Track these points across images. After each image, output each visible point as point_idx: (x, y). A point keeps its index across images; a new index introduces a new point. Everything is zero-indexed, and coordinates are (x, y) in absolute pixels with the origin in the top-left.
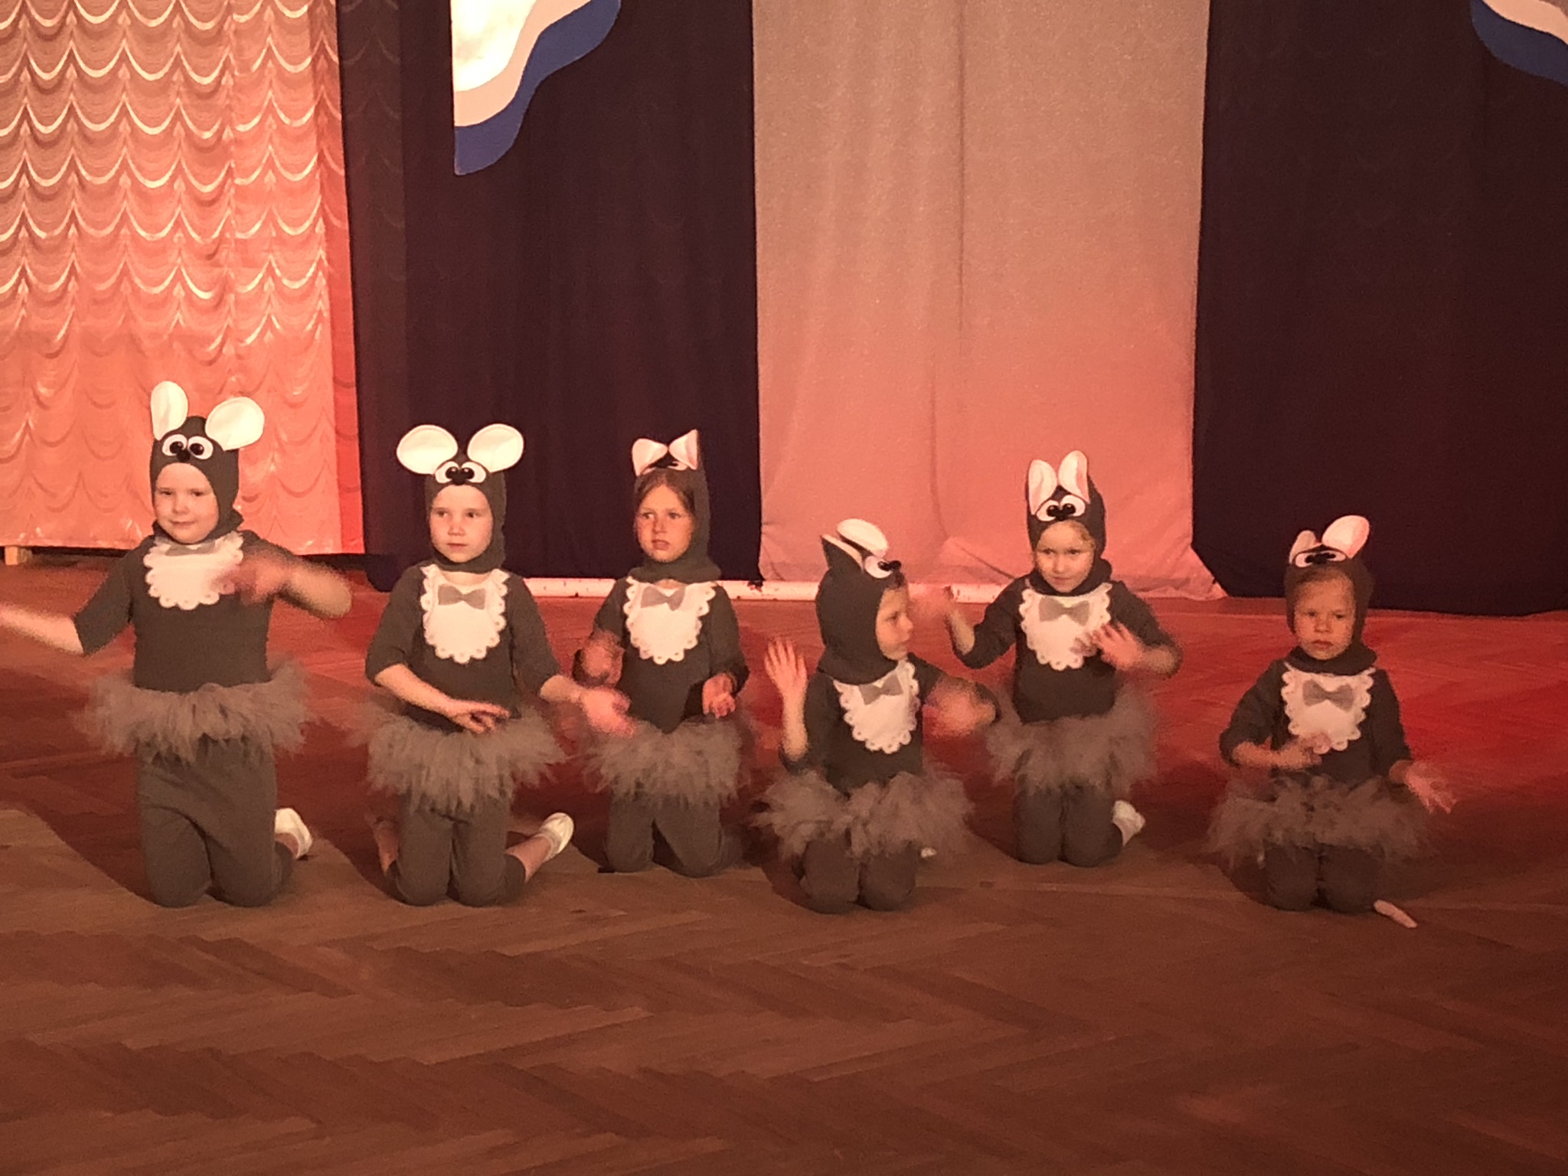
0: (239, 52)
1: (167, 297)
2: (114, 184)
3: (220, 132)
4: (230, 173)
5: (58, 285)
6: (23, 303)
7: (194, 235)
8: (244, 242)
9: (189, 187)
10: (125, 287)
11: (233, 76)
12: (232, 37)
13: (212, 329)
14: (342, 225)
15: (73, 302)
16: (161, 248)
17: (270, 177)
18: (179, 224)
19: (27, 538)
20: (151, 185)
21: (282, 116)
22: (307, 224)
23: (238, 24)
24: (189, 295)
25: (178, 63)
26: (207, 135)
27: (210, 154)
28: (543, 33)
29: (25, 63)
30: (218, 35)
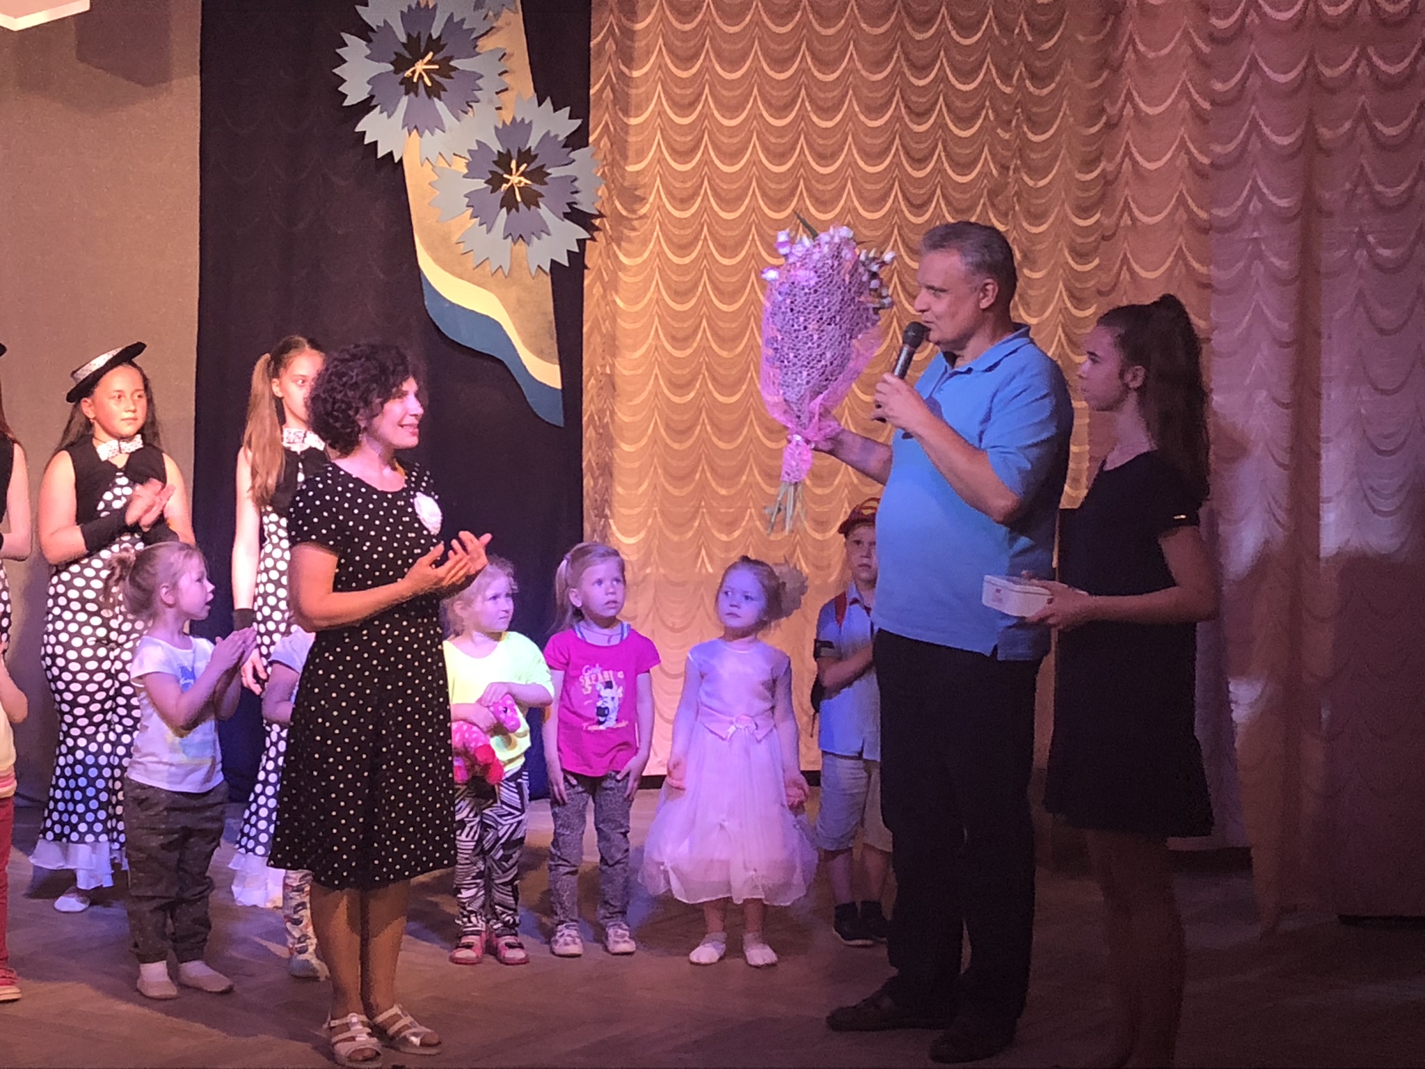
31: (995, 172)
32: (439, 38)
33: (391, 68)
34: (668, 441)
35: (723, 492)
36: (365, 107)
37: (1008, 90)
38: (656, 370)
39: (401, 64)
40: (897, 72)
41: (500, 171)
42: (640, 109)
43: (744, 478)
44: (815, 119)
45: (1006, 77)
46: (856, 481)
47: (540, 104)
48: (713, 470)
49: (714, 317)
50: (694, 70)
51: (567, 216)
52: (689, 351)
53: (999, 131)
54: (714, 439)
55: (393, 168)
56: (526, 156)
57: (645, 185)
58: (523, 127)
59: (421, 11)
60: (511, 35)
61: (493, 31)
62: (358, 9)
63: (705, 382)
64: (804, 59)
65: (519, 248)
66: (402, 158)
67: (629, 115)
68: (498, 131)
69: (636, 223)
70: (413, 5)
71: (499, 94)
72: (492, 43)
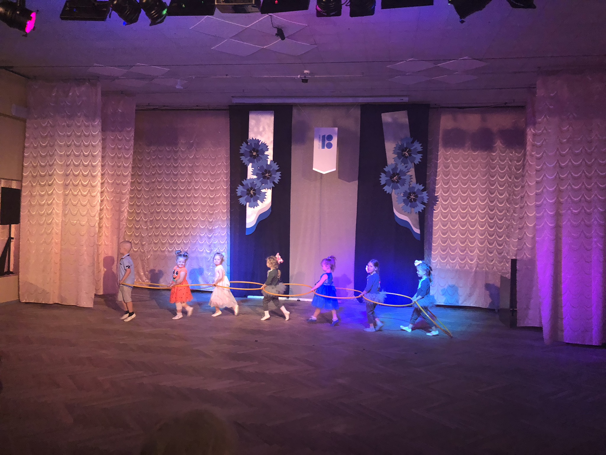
0: (216, 216)
1: (203, 252)
2: (196, 235)
3: (213, 227)
4: (213, 233)
5: (187, 249)
7: (207, 242)
8: (215, 244)
9: (207, 236)
10: (197, 250)
11: (215, 220)
12: (215, 214)
14: (229, 242)
16: (202, 244)
17: (219, 234)
18: (205, 241)
20: (202, 235)
21: (222, 226)
22: (224, 241)
23: (216, 212)
24: (206, 251)
25: (207, 218)
26: (210, 228)
27: (211, 231)
28: (260, 215)
29: (184, 217)
30: (212, 214)
31: (508, 196)
32: (398, 173)
33: (389, 178)
34: (442, 244)
35: (452, 253)
36: (384, 185)
37: (511, 180)
38: (440, 231)
39: (392, 177)
40: (488, 178)
41: (409, 195)
42: (438, 185)
43: (456, 251)
44: (472, 186)
45: (510, 178)
46: (478, 253)
47: (417, 184)
48: (450, 250)
49: (451, 221)
50: (448, 178)
51: (421, 203)
52: (446, 228)
53: (509, 188)
54: (450, 244)
55: (390, 195)
56: (414, 193)
57: (438, 198)
58: (414, 188)
59: (395, 169)
60: (412, 172)
61: (409, 171)
62: (384, 169)
63: (449, 233)
64: (469, 175)
65: (413, 209)
66: (391, 194)
67: (435, 186)
68: (409, 189)
69: (436, 205)
70: (394, 167)
71: (409, 182)
72: (408, 173)
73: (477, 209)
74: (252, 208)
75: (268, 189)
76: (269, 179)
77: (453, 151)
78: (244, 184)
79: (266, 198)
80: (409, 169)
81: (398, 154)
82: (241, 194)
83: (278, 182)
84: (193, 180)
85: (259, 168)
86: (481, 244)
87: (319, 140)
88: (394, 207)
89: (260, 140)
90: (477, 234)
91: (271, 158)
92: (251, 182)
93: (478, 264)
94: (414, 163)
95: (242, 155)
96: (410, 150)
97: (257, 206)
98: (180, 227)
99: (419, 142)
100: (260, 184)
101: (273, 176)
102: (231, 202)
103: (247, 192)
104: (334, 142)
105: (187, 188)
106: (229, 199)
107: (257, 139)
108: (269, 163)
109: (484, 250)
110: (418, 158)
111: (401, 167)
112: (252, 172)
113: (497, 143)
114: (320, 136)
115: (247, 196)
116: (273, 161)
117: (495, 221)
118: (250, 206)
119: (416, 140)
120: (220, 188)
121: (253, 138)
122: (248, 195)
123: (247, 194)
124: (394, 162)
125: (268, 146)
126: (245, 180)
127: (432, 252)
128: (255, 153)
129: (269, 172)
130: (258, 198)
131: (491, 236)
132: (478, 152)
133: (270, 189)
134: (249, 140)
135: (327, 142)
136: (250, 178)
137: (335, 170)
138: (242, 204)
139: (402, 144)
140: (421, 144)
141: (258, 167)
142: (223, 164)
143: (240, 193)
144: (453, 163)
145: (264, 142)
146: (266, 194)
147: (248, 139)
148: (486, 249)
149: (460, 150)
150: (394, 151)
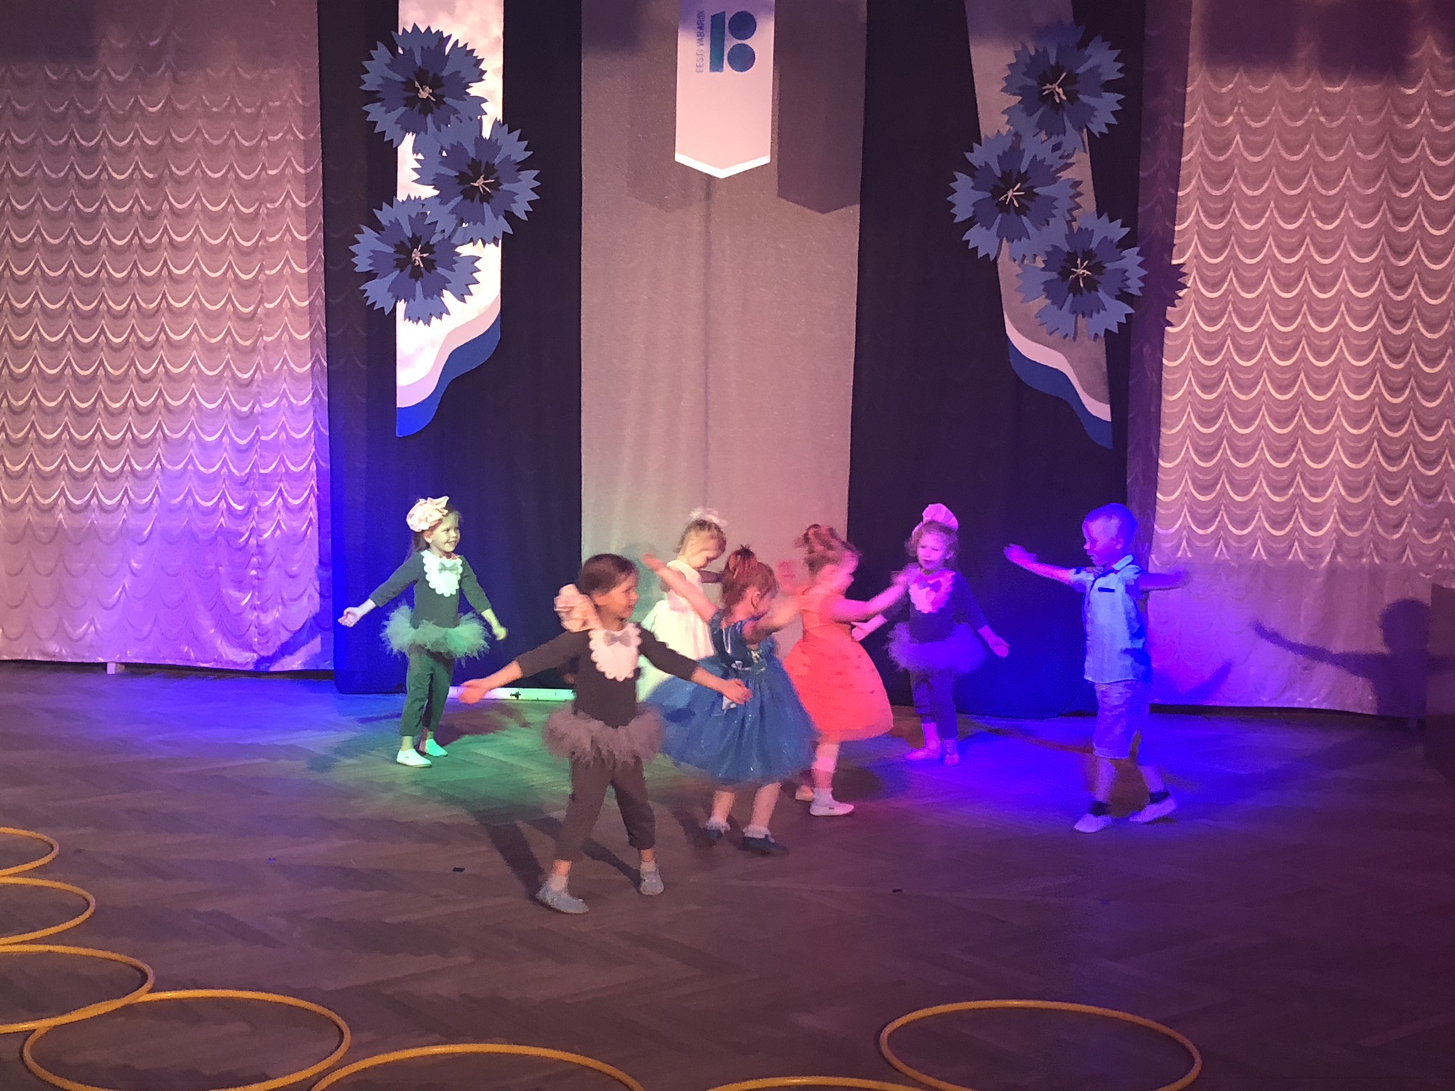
0: (266, 359)
1: (215, 508)
2: (185, 438)
3: (253, 407)
4: (258, 431)
5: (147, 500)
6: (125, 511)
7: (234, 470)
8: (265, 475)
9: (232, 441)
10: (189, 502)
11: (262, 374)
12: (262, 350)
13: (242, 529)
14: (326, 466)
15: (156, 510)
16: (213, 478)
17: (283, 435)
18: (225, 463)
19: (120, 658)
20: (208, 439)
21: (292, 399)
22: (305, 465)
23: (265, 341)
24: (229, 507)
25: (228, 365)
26: (245, 409)
27: (246, 421)
28: (453, 352)
29: (133, 363)
30: (253, 349)
32: (1026, 172)
33: (989, 194)
34: (1198, 461)
35: (1239, 499)
36: (969, 224)
38: (1189, 409)
39: (998, 191)
40: (1385, 188)
41: (1068, 266)
42: (1183, 220)
43: (1254, 490)
44: (1319, 224)
46: (1343, 493)
47: (1099, 218)
48: (1231, 483)
49: (1235, 370)
50: (1225, 190)
51: (1117, 298)
52: (1215, 395)
54: (1232, 459)
55: (990, 267)
56: (1088, 255)
57: (1185, 274)
58: (1087, 234)
59: (1014, 152)
60: (1080, 169)
61: (1067, 166)
62: (968, 155)
63: (1227, 417)
64: (1311, 180)
65: (1082, 322)
66: (996, 259)
67: (1175, 225)
68: (1070, 236)
69: (1177, 302)
70: (1007, 150)
71: (1070, 211)
72: (1065, 175)
73: (1338, 317)
74: (421, 322)
75: (484, 243)
76: (488, 203)
77: (1246, 81)
78: (385, 222)
79: (477, 282)
80: (1069, 156)
81: (1023, 91)
82: (371, 265)
83: (526, 212)
84: (166, 206)
85: (444, 154)
86: (1355, 457)
87: (701, 35)
88: (1006, 316)
89: (445, 36)
90: (1339, 418)
91: (494, 110)
92: (414, 215)
93: (1341, 540)
94: (1090, 132)
95: (372, 97)
96: (1072, 79)
97: (440, 317)
98: (117, 405)
99: (1107, 44)
100: (453, 220)
101: (505, 187)
102: (330, 300)
103: (397, 256)
104: (763, 41)
105: (140, 238)
106: (321, 286)
107: (434, 31)
108: (486, 133)
109: (1366, 485)
110: (1105, 110)
111: (1037, 146)
112: (415, 170)
113: (1423, 48)
114: (701, 15)
115: (398, 272)
116: (506, 126)
117: (1413, 364)
118: (408, 316)
119: (1099, 38)
120: (282, 237)
121: (415, 26)
122: (401, 271)
123: (396, 267)
124: (1008, 127)
125: (483, 60)
126: (385, 206)
127: (1159, 496)
128: (427, 88)
129: (490, 170)
130: (443, 284)
131: (1394, 425)
132: (1345, 83)
133: (495, 241)
134: (400, 33)
135: (730, 43)
136: (409, 196)
137: (766, 160)
138: (375, 308)
139: (1041, 50)
140: (1116, 53)
141: (442, 148)
142: (289, 137)
143: (371, 261)
144: (1246, 130)
145: (466, 45)
146: (477, 264)
147: (397, 31)
148: (1374, 477)
149: (1274, 77)
150: (1006, 79)
